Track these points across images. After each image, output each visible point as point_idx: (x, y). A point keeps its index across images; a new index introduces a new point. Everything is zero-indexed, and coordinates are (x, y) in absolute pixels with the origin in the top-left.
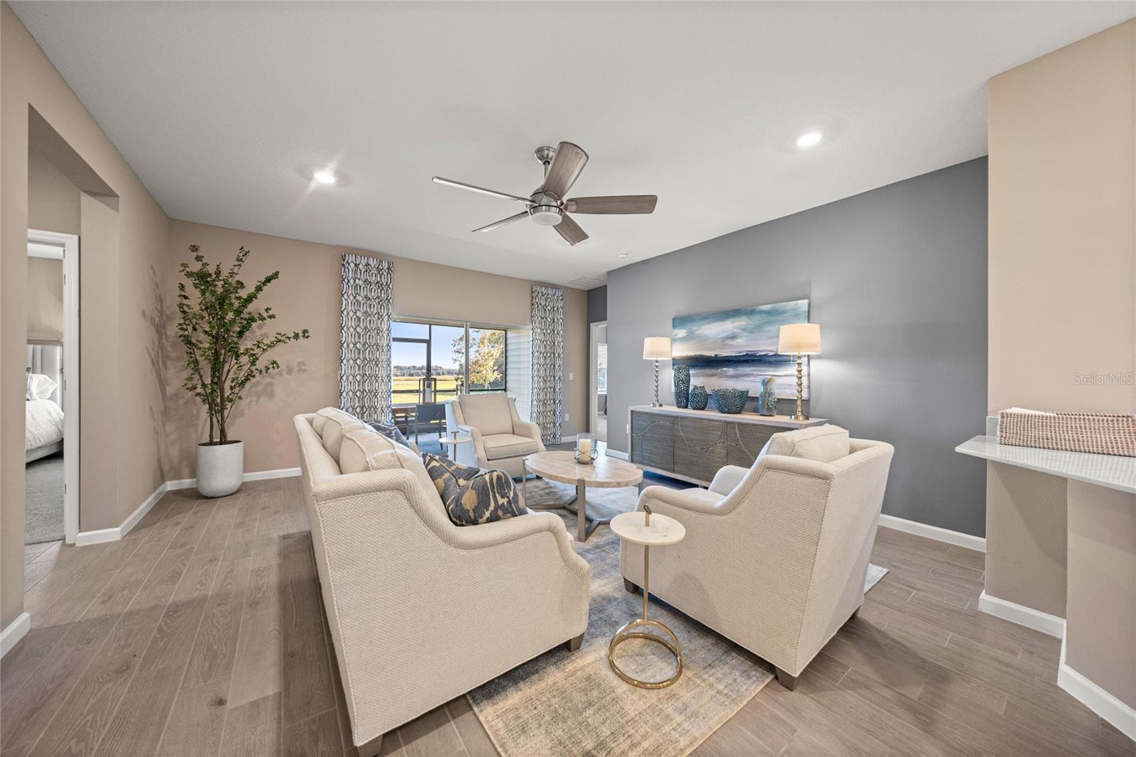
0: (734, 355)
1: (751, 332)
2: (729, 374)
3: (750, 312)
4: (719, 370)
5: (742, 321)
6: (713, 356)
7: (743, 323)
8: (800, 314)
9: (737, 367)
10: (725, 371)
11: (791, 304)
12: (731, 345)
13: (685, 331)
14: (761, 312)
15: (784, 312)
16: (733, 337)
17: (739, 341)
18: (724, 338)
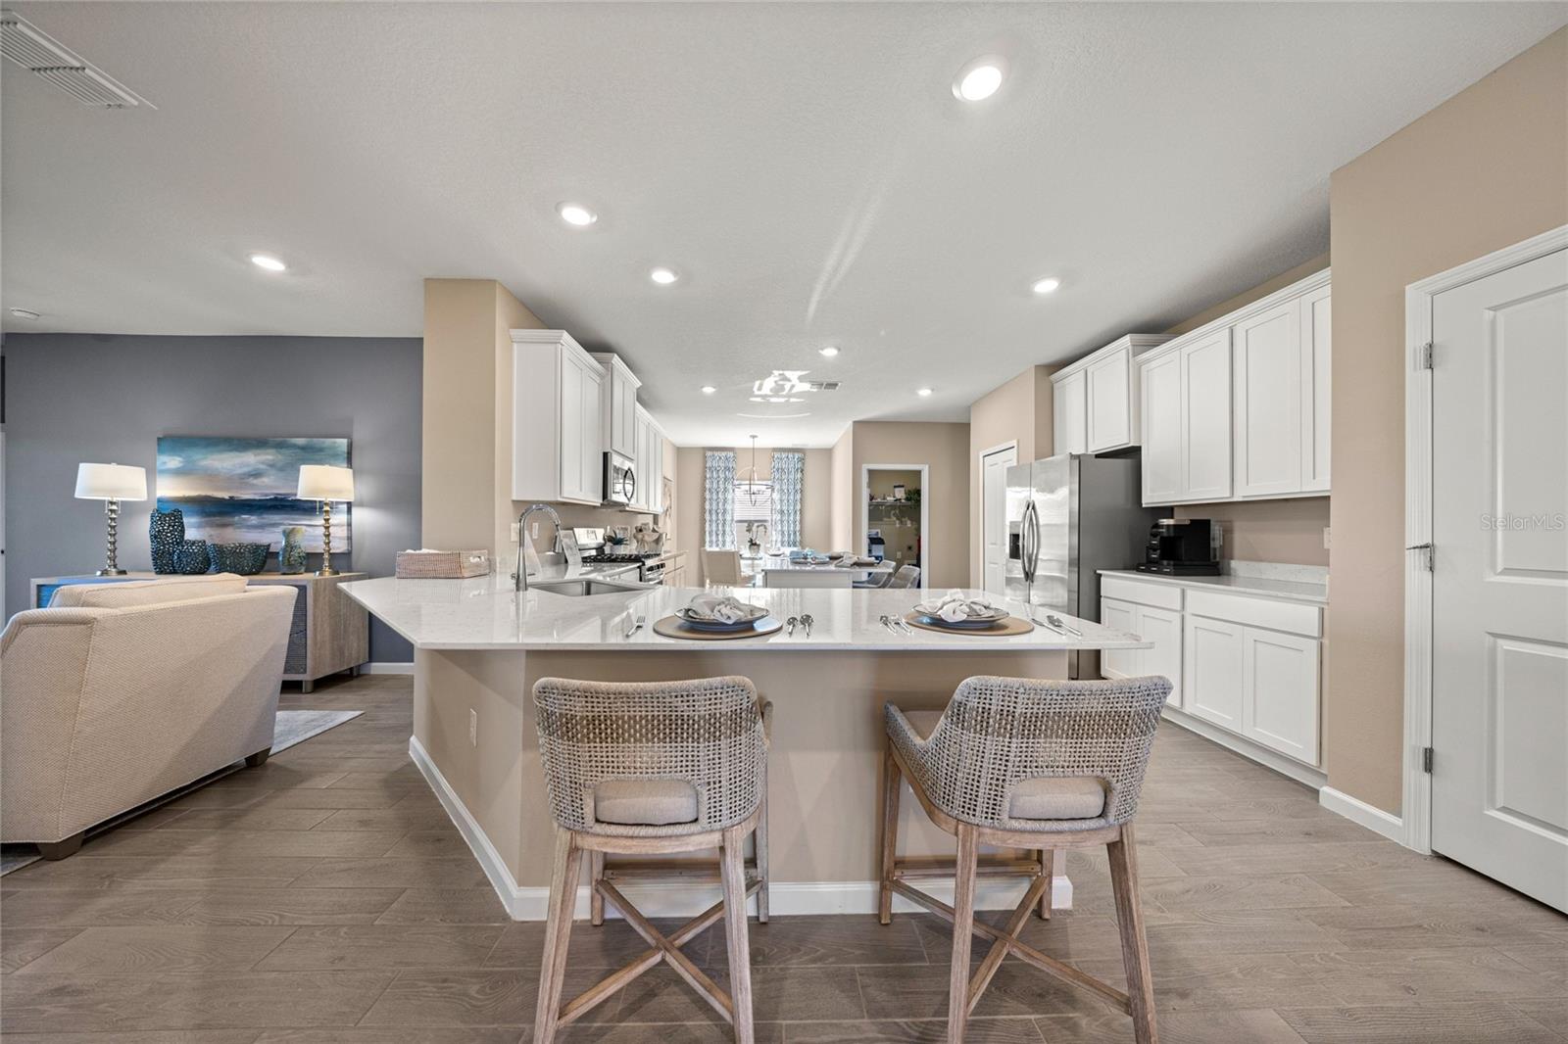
0: (257, 498)
1: (281, 469)
2: (249, 523)
3: (280, 446)
4: (237, 518)
5: (268, 454)
6: (227, 498)
7: (270, 457)
8: (338, 455)
9: (262, 513)
10: (244, 519)
11: (329, 441)
12: (253, 485)
13: (180, 459)
14: (295, 446)
15: (321, 450)
16: (257, 474)
17: (265, 480)
18: (244, 474)
